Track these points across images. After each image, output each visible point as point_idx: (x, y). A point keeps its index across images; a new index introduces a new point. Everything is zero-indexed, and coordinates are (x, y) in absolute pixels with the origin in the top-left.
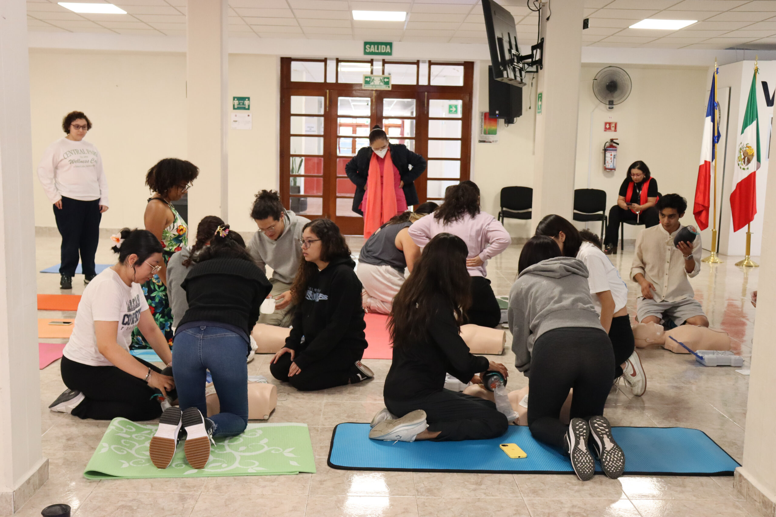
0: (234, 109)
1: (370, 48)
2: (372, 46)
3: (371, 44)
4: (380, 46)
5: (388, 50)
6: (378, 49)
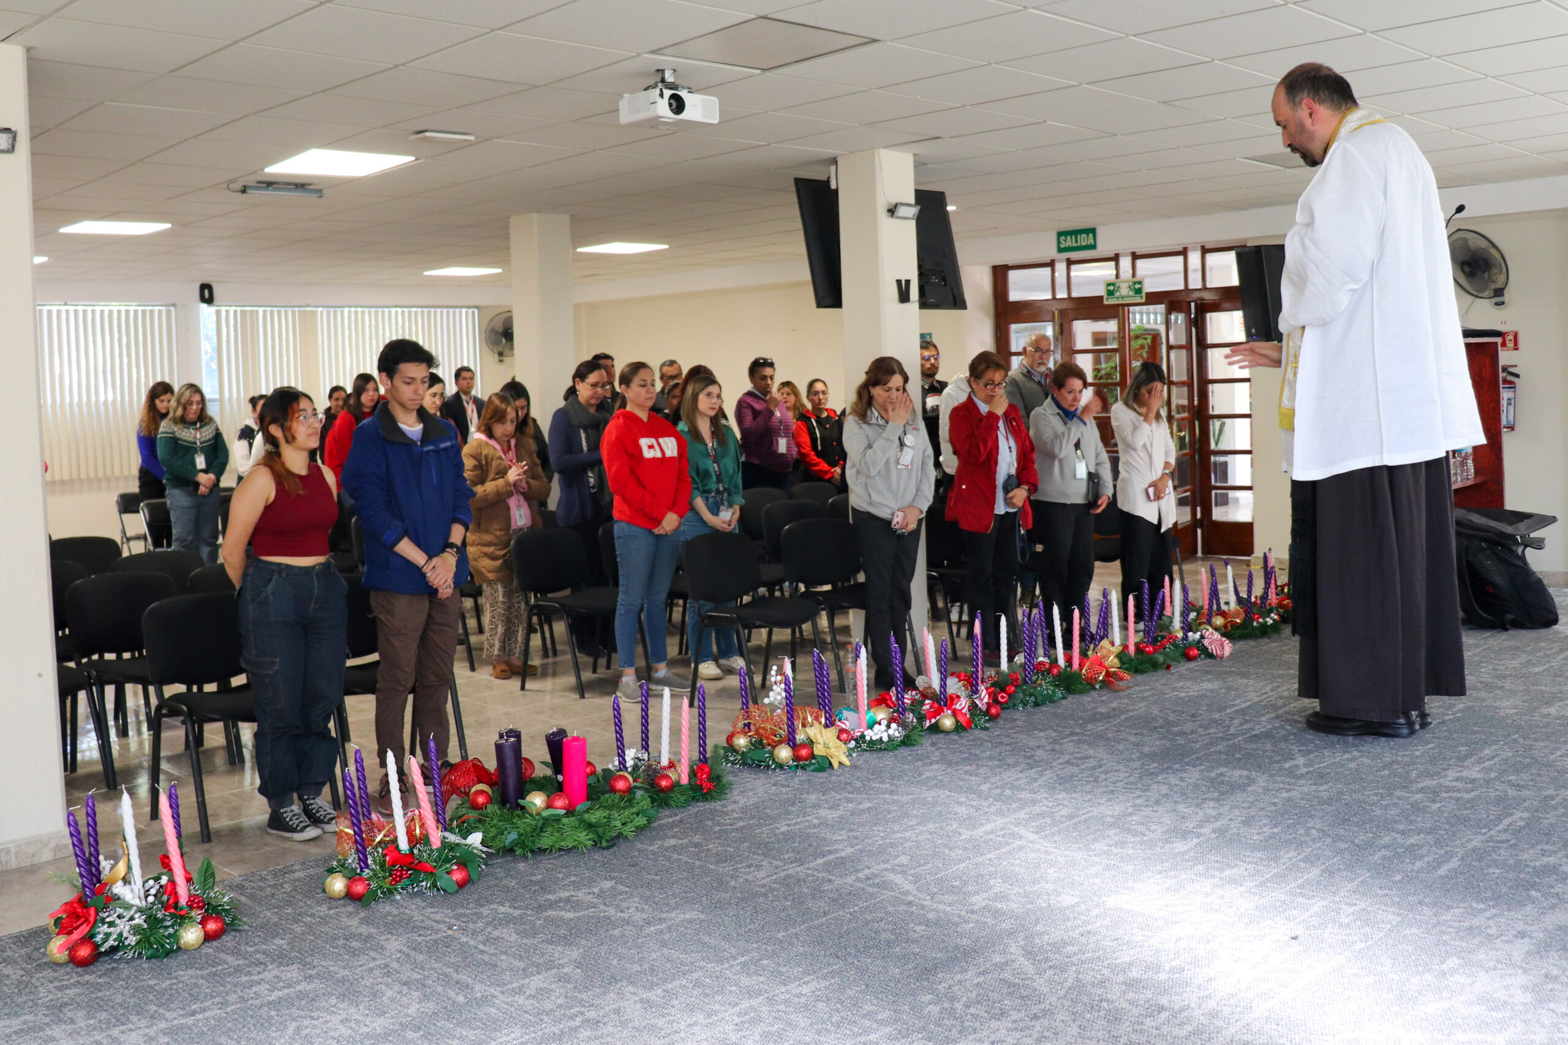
1: (1065, 240)
2: (1069, 238)
3: (1066, 233)
4: (1079, 236)
5: (1091, 241)
6: (1077, 241)
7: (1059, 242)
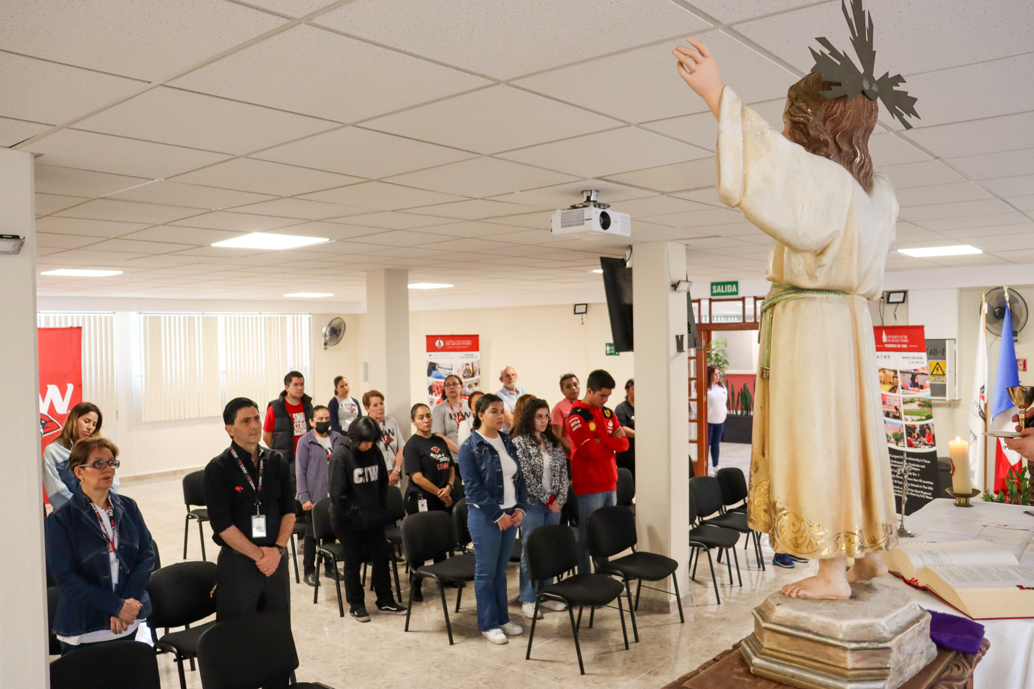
0: (607, 354)
1: (717, 289)
2: (719, 287)
3: (717, 284)
4: (726, 286)
5: (734, 290)
6: (724, 289)
7: (712, 290)
